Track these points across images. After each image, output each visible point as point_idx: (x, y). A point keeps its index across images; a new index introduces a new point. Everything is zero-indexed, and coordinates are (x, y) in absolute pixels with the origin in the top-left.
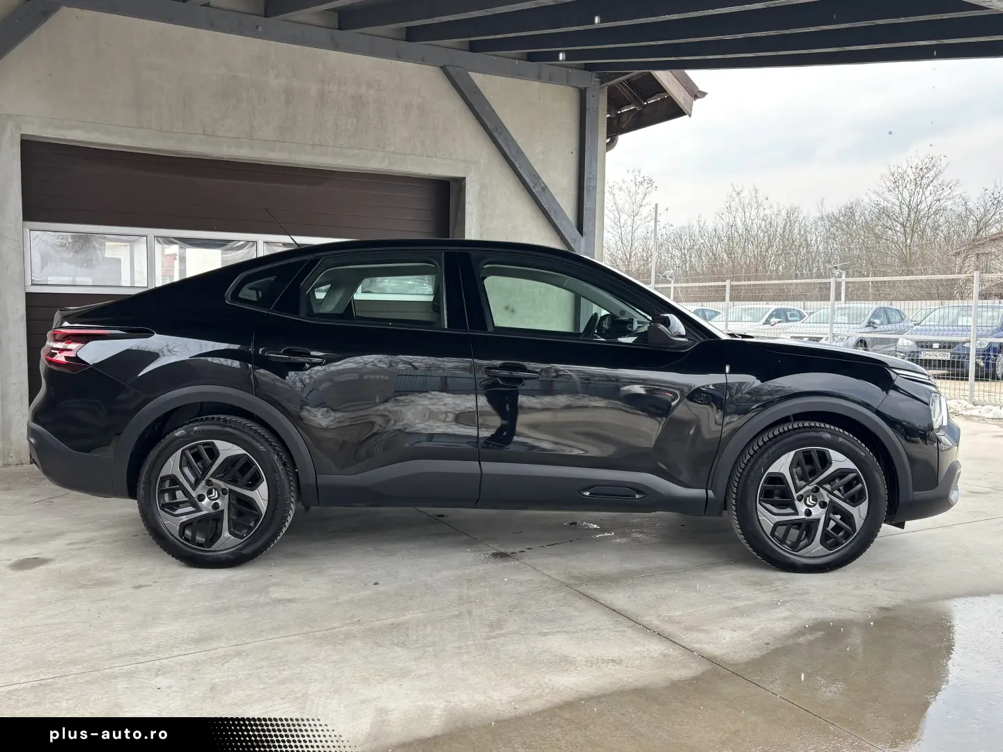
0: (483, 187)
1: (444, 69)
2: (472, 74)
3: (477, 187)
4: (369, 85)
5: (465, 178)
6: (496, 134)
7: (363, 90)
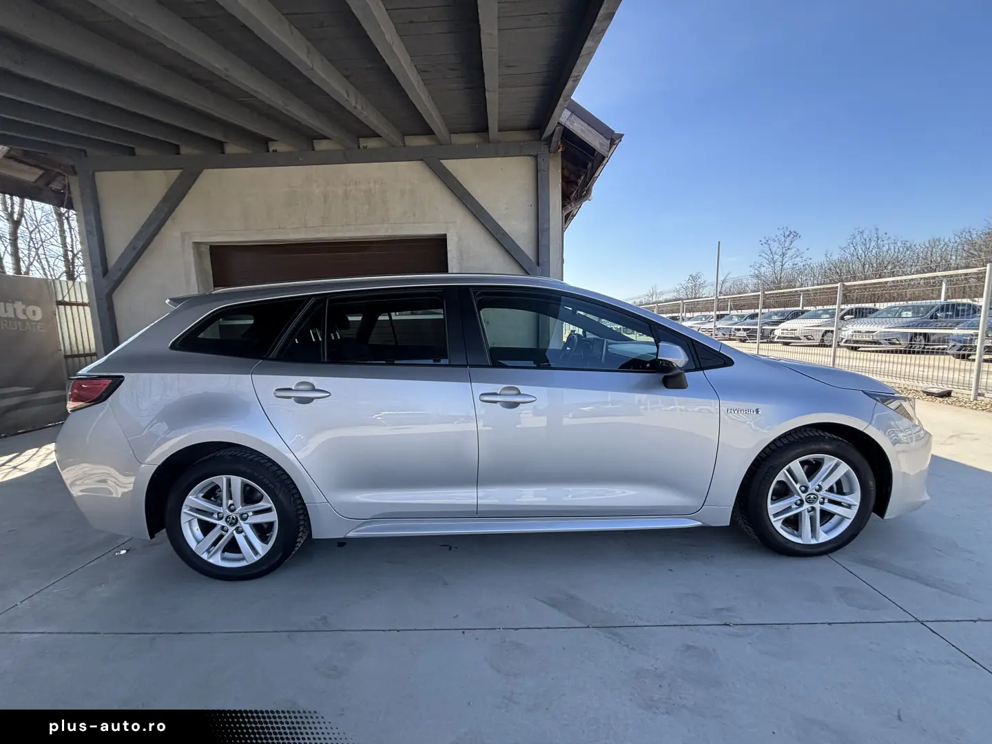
0: (460, 239)
1: (422, 160)
2: (443, 162)
3: (456, 239)
4: (375, 182)
5: (446, 235)
7: (372, 185)
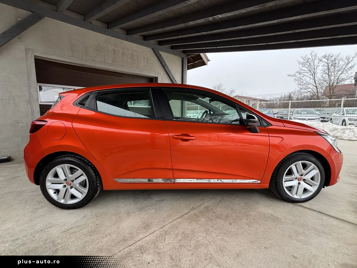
1: (153, 49)
2: (160, 51)
3: (161, 79)
5: (157, 77)
6: (165, 67)
7: (134, 52)
